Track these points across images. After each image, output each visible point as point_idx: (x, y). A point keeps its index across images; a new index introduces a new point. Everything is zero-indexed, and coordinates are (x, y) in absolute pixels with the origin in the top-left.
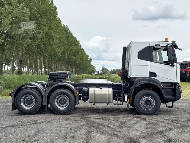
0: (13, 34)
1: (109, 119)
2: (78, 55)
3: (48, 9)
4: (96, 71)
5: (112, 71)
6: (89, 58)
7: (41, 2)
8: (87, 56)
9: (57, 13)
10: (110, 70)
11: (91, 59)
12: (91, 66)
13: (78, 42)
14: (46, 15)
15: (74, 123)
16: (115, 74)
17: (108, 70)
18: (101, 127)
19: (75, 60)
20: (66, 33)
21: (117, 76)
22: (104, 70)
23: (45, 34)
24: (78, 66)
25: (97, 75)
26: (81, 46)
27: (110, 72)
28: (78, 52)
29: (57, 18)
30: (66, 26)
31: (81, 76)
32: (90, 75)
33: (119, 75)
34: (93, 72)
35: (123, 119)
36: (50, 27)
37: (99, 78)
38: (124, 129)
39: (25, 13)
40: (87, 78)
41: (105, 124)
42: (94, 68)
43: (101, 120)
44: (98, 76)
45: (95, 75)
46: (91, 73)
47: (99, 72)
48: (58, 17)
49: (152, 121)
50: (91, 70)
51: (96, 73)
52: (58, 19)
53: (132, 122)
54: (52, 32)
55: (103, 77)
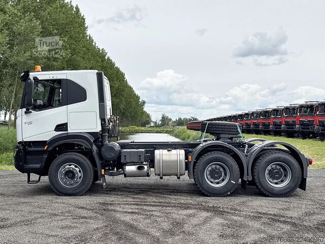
0: (12, 61)
1: (151, 213)
2: (123, 96)
3: (71, 21)
4: (152, 121)
5: (177, 120)
6: (140, 100)
7: (58, 10)
8: (138, 98)
9: (86, 28)
10: (174, 120)
11: (144, 103)
12: (144, 113)
13: (123, 75)
14: (66, 31)
15: (79, 226)
16: (182, 126)
17: (170, 120)
18: (130, 234)
19: (118, 103)
20: (102, 61)
21: (184, 129)
22: (165, 120)
23: (67, 62)
24: (124, 114)
25: (153, 127)
26: (126, 81)
27: (175, 122)
28: (123, 91)
29: (87, 36)
30: (102, 49)
31: (127, 129)
32: (143, 128)
33: (187, 128)
34: (148, 122)
35: (178, 214)
36: (74, 50)
37: (156, 132)
38: (177, 238)
39: (34, 27)
40: (137, 132)
41: (141, 226)
42: (148, 116)
43: (135, 217)
44: (155, 129)
45: (151, 127)
46: (144, 125)
47: (156, 123)
48: (88, 34)
49: (235, 218)
50: (144, 119)
51: (152, 125)
52: (88, 38)
53: (195, 221)
54: (79, 59)
55: (163, 131)
